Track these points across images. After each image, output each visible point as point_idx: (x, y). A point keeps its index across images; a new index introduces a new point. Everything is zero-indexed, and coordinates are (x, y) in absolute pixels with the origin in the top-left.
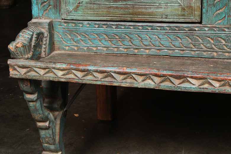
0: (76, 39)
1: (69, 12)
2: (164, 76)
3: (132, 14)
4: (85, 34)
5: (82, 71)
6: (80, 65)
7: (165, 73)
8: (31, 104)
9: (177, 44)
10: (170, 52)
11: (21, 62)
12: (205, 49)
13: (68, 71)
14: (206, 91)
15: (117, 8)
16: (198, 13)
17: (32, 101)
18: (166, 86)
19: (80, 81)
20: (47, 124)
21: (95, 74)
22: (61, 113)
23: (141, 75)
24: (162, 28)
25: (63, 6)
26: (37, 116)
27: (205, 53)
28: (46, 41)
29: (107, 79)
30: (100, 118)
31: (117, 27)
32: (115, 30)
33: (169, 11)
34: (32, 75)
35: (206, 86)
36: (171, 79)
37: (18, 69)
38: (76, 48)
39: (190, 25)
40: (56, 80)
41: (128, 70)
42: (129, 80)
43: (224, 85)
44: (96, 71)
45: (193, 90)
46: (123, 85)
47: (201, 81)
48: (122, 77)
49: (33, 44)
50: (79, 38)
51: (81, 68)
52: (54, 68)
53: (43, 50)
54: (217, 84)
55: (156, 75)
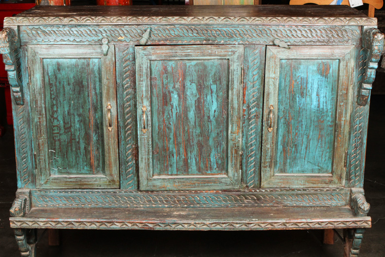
0: (45, 200)
1: (41, 185)
2: (102, 222)
3: (80, 185)
4: (52, 197)
5: (55, 222)
6: (53, 218)
7: (102, 220)
8: (20, 242)
9: (107, 201)
10: (103, 205)
11: (18, 219)
12: (123, 203)
13: (47, 222)
14: (124, 229)
15: (71, 182)
16: (118, 184)
17: (21, 240)
18: (103, 227)
19: (54, 228)
20: (28, 253)
21: (62, 223)
22: (35, 245)
23: (89, 222)
24: (98, 192)
25: (37, 181)
26: (22, 249)
27: (123, 205)
28: (28, 203)
29: (69, 226)
30: (50, 244)
31: (71, 192)
32: (70, 194)
33: (101, 183)
34: (24, 226)
35: (124, 226)
36: (105, 223)
37: (16, 223)
38: (45, 206)
39: (114, 190)
40: (39, 228)
41: (82, 220)
42: (82, 225)
43: (133, 225)
44: (64, 222)
45: (118, 229)
46: (79, 228)
47: (121, 224)
48: (78, 224)
49: (23, 207)
50: (48, 199)
51: (54, 220)
52: (38, 221)
53: (27, 209)
54: (130, 225)
55: (97, 222)
